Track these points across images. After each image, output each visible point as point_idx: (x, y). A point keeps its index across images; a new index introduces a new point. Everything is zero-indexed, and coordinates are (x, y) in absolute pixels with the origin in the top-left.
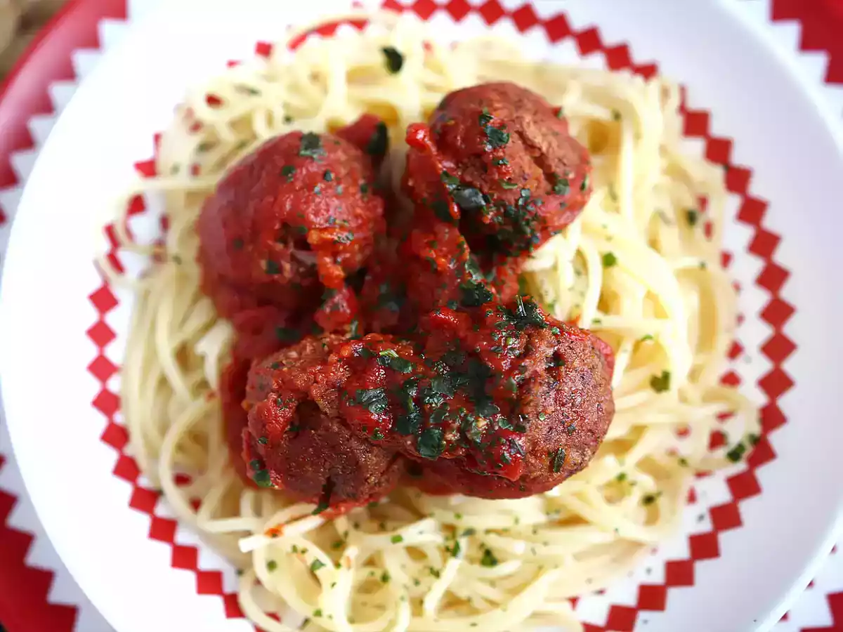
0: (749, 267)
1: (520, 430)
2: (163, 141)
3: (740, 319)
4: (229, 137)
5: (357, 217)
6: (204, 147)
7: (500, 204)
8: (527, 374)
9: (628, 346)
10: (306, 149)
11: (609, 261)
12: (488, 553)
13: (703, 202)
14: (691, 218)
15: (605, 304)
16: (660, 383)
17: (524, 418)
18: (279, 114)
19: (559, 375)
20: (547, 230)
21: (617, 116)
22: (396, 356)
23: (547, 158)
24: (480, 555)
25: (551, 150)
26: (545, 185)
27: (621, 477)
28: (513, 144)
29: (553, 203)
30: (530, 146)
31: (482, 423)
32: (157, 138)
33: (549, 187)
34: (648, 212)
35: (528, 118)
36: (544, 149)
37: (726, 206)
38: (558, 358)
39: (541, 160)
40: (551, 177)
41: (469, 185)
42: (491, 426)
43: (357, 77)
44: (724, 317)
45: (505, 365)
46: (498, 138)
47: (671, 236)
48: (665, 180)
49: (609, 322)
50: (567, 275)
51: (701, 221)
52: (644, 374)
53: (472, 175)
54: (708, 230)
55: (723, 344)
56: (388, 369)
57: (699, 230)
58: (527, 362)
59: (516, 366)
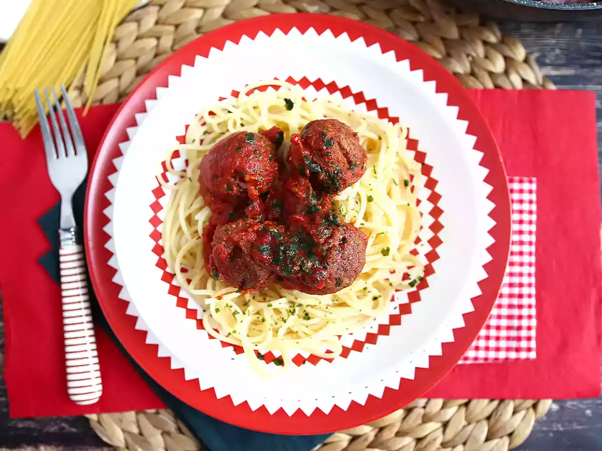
0: (427, 206)
1: (325, 268)
2: (189, 128)
3: (421, 227)
4: (217, 130)
5: (266, 170)
6: (206, 133)
7: (327, 171)
8: (331, 246)
9: (374, 235)
10: (248, 140)
11: (370, 199)
12: (307, 314)
13: (412, 177)
14: (406, 184)
15: (366, 217)
16: (385, 252)
17: (327, 264)
18: (239, 122)
19: (344, 246)
20: (346, 185)
21: (380, 138)
22: (277, 231)
23: (349, 154)
24: (304, 315)
25: (351, 151)
26: (347, 165)
27: (365, 289)
28: (336, 147)
29: (349, 174)
30: (342, 148)
31: (310, 264)
32: (187, 127)
33: (348, 166)
34: (388, 179)
35: (343, 136)
36: (348, 150)
37: (420, 180)
38: (344, 240)
39: (346, 155)
40: (350, 162)
41: (315, 163)
42: (313, 265)
43: (272, 110)
44: (415, 227)
45: (322, 241)
46: (329, 144)
47: (397, 190)
48: (397, 167)
49: (367, 225)
50: (352, 203)
51: (410, 185)
52: (380, 247)
53: (316, 158)
54: (412, 189)
55: (413, 238)
56: (273, 237)
57: (409, 188)
58: (331, 241)
59: (326, 241)
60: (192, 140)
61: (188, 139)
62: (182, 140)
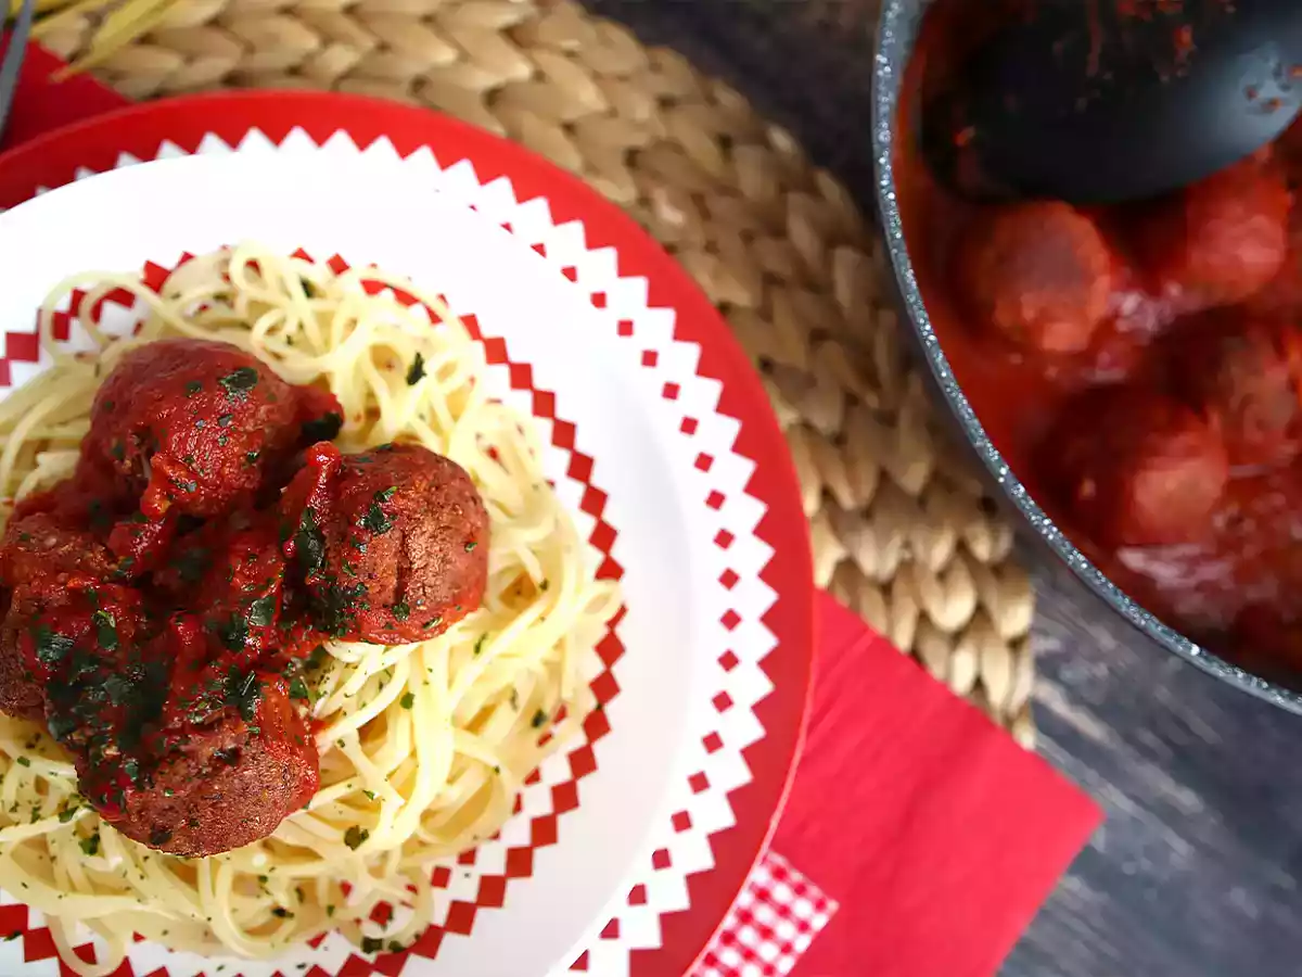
0: (539, 802)
1: (139, 787)
2: (190, 264)
3: (496, 836)
4: (241, 311)
5: (219, 474)
6: (221, 297)
7: (332, 577)
8: (183, 748)
9: (356, 784)
10: (229, 382)
11: (407, 701)
12: (96, 838)
13: (561, 715)
14: (538, 720)
15: (371, 731)
16: (355, 837)
17: (150, 780)
19: (222, 769)
20: (357, 634)
21: (544, 586)
22: (113, 625)
23: (410, 576)
24: (91, 833)
25: (420, 573)
26: (388, 595)
27: (263, 879)
28: (389, 539)
29: (381, 618)
30: (404, 552)
31: (112, 751)
32: (187, 257)
33: (391, 601)
34: (500, 683)
35: (429, 527)
36: (415, 566)
37: (571, 737)
38: (234, 757)
39: (404, 573)
40: (400, 592)
41: (322, 539)
42: (117, 759)
44: (484, 823)
45: (176, 722)
46: (375, 524)
47: (505, 721)
48: (540, 670)
49: (354, 750)
51: (548, 727)
52: (353, 817)
53: (330, 533)
54: (545, 739)
55: (463, 843)
56: (95, 630)
57: (536, 734)
58: (195, 739)
59: (183, 731)
60: (175, 291)
61: (170, 285)
62: (156, 277)
